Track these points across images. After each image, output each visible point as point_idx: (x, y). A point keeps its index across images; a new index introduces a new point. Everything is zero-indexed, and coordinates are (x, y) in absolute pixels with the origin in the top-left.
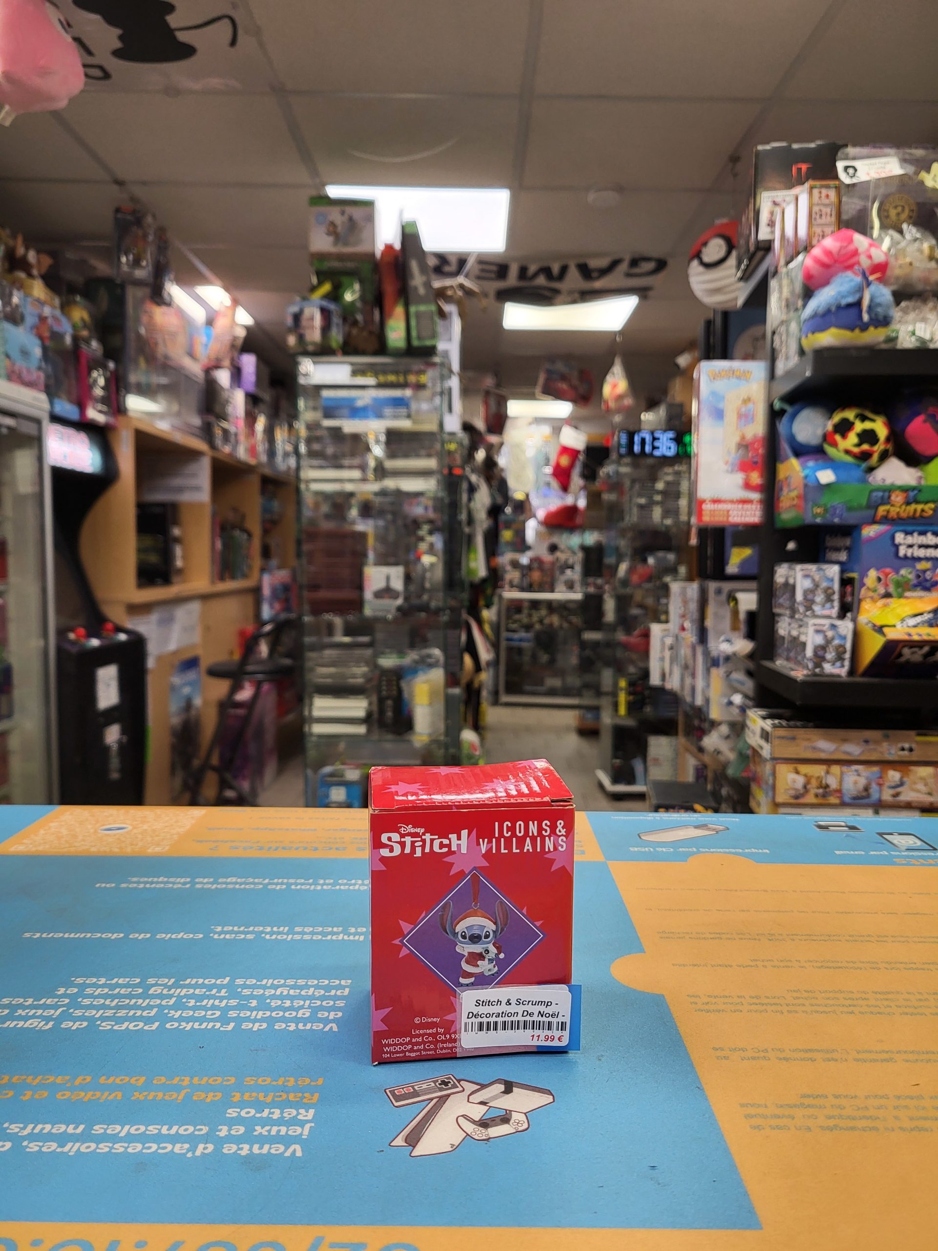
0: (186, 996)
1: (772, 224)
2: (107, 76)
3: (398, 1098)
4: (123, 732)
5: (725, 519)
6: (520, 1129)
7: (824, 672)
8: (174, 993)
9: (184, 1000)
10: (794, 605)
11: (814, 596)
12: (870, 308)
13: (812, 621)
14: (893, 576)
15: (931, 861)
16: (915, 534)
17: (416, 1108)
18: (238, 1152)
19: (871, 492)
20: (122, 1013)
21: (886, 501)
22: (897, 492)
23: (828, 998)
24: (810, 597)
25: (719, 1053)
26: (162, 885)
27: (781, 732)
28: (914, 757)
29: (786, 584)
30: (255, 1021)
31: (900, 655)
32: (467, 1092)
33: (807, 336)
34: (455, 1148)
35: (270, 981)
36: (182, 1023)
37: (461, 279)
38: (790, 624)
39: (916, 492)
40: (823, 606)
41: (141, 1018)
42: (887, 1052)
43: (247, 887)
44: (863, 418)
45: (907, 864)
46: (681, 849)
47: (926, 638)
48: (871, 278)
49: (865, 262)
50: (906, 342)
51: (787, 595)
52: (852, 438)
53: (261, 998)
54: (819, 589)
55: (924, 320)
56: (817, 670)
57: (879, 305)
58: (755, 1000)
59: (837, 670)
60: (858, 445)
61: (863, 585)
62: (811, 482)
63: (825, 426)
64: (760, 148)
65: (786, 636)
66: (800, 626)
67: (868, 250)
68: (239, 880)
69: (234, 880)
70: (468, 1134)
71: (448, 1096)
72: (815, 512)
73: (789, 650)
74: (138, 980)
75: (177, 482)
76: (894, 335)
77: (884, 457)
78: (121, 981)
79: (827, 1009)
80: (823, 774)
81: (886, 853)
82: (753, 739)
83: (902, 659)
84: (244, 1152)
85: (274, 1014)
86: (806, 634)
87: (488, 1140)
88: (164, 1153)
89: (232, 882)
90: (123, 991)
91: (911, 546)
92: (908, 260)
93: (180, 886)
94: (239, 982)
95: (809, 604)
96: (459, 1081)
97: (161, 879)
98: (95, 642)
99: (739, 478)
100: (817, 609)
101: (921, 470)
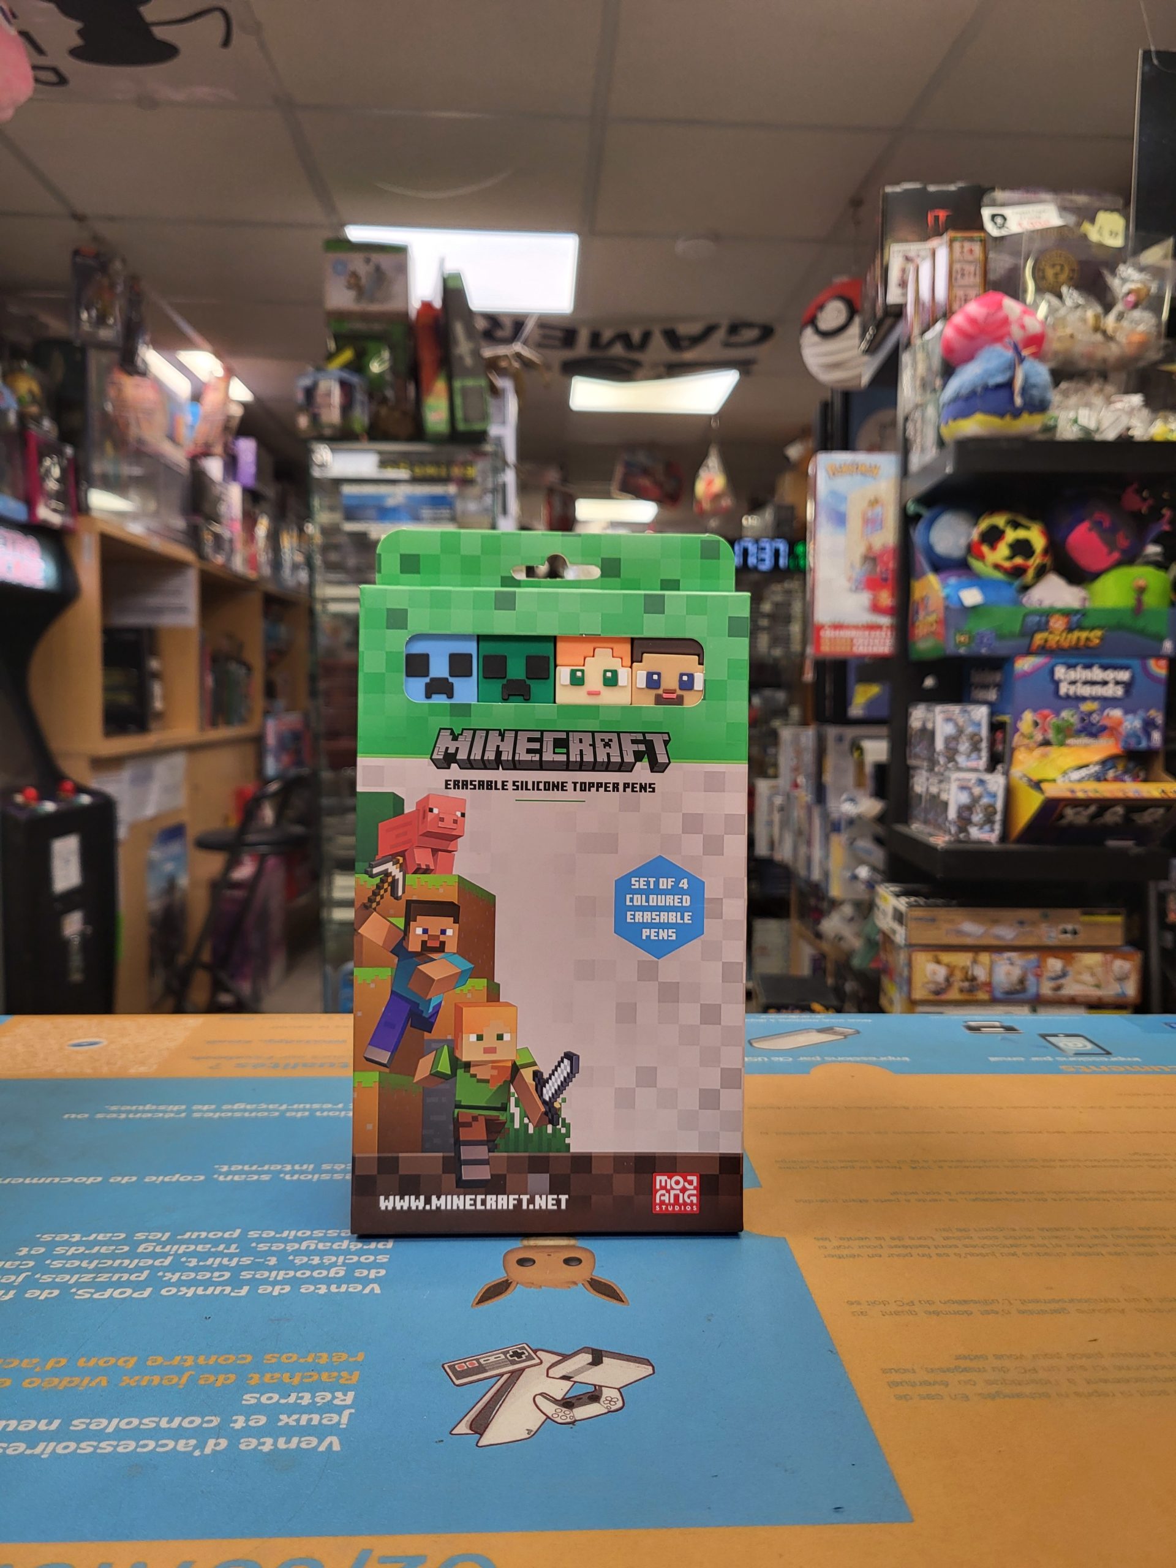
0: (185, 1254)
1: (903, 284)
2: (62, 81)
3: (460, 1375)
4: (87, 921)
5: (848, 649)
6: (613, 1408)
7: (969, 838)
8: (170, 1251)
9: (183, 1259)
10: (933, 755)
11: (957, 744)
12: (1024, 391)
13: (955, 775)
14: (1053, 720)
15: (1104, 1068)
16: (1079, 669)
17: (482, 1386)
18: (259, 1448)
19: (1026, 616)
20: (103, 1278)
21: (1044, 627)
22: (1057, 616)
23: (986, 1238)
24: (952, 745)
25: (855, 1308)
26: (149, 1115)
27: (919, 913)
28: (1080, 941)
29: (924, 730)
30: (275, 1283)
31: (1062, 816)
32: (546, 1365)
33: (947, 423)
34: (533, 1434)
35: (293, 1233)
36: (181, 1289)
37: (518, 347)
38: (928, 779)
39: (1079, 616)
40: (968, 756)
41: (128, 1284)
42: (1058, 1301)
43: (259, 1114)
44: (1016, 525)
45: (1077, 1073)
46: (801, 1059)
47: (1092, 795)
48: (1025, 353)
49: (1017, 333)
50: (1067, 432)
51: (925, 743)
52: (1003, 550)
53: (282, 1255)
54: (963, 735)
55: (1088, 405)
56: (962, 836)
57: (1034, 386)
58: (897, 1242)
59: (986, 835)
60: (1011, 558)
61: (1017, 730)
62: (954, 605)
63: (970, 534)
64: (889, 189)
65: (924, 795)
66: (941, 782)
67: (1021, 318)
68: (249, 1107)
69: (242, 1106)
70: (548, 1417)
71: (523, 1370)
72: (957, 641)
73: (926, 811)
74: (123, 1236)
75: (154, 601)
76: (1052, 423)
77: (1041, 572)
78: (101, 1237)
79: (984, 1251)
80: (969, 963)
81: (1050, 1059)
82: (885, 921)
83: (1064, 822)
84: (266, 1448)
85: (299, 1274)
86: (949, 790)
87: (573, 1423)
88: (164, 1452)
89: (240, 1109)
90: (104, 1250)
91: (1073, 683)
92: (1069, 331)
93: (172, 1115)
94: (253, 1234)
95: (951, 754)
96: (535, 1351)
97: (148, 1107)
98: (49, 807)
99: (865, 598)
100: (961, 760)
101: (1084, 588)
